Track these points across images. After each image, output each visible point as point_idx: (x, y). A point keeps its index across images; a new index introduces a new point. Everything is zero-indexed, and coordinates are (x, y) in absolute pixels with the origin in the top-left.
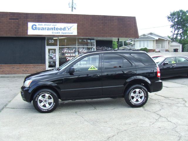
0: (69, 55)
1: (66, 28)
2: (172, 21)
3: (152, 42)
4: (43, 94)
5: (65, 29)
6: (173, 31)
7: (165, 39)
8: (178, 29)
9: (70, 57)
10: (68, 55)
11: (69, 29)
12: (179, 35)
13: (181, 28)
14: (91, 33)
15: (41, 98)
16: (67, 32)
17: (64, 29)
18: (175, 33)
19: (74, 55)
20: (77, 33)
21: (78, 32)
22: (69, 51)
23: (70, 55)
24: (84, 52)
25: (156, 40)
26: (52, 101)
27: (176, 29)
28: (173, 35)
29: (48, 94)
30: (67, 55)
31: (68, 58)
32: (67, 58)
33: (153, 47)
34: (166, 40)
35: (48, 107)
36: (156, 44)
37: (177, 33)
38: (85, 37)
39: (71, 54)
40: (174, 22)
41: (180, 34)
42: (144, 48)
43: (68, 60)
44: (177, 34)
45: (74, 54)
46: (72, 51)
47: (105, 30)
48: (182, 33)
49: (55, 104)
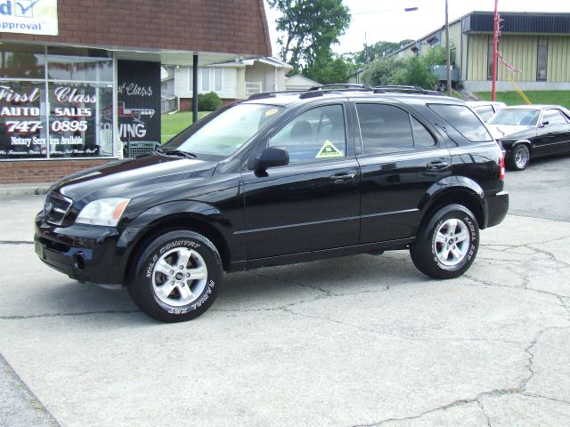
0: (16, 111)
1: (12, 4)
2: (281, 5)
3: (233, 74)
4: (171, 248)
5: (9, 7)
6: (285, 41)
7: (277, 65)
8: (301, 33)
9: (22, 118)
10: (14, 114)
11: (24, 10)
12: (301, 56)
13: (309, 31)
14: (109, 32)
15: (165, 266)
16: (20, 21)
17: (5, 9)
18: (290, 47)
19: (35, 111)
20: (59, 28)
21: (61, 26)
22: (18, 98)
23: (19, 114)
24: (75, 99)
25: (248, 67)
26: (201, 273)
27: (294, 33)
28: (285, 53)
29: (190, 248)
30: (8, 113)
31: (11, 125)
32: (8, 123)
33: (237, 89)
34: (279, 69)
35: (190, 298)
36: (246, 80)
37: (296, 46)
38: (89, 43)
39: (26, 110)
40: (286, 8)
41: (307, 50)
42: (206, 95)
43: (11, 130)
44: (296, 51)
45: (37, 109)
46: (28, 96)
47: (157, 21)
48: (312, 46)
49: (212, 284)
